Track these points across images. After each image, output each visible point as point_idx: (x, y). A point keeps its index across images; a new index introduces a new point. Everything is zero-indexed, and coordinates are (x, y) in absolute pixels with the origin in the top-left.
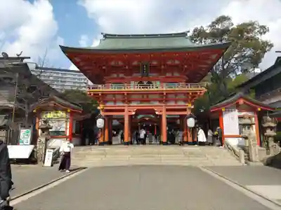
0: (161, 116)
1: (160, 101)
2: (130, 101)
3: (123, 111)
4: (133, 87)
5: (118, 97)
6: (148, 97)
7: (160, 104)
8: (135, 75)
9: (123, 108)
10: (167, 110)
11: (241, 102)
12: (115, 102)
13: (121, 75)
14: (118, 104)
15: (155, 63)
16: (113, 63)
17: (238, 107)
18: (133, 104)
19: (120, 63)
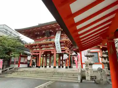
0: (53, 54)
1: (53, 47)
3: (39, 52)
5: (37, 47)
6: (48, 45)
12: (36, 49)
13: (40, 38)
16: (36, 33)
18: (43, 49)
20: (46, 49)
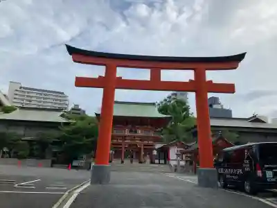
0: (140, 148)
3: (121, 145)
4: (127, 133)
6: (134, 138)
7: (140, 142)
10: (144, 145)
11: (178, 144)
14: (119, 141)
17: (177, 145)
20: (132, 142)
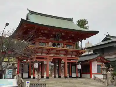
1: (64, 55)
2: (50, 54)
3: (46, 59)
6: (59, 52)
7: (64, 56)
8: (51, 39)
9: (46, 57)
12: (42, 53)
13: (45, 38)
14: (43, 55)
15: (63, 34)
18: (51, 55)
19: (46, 32)
20: (56, 56)
